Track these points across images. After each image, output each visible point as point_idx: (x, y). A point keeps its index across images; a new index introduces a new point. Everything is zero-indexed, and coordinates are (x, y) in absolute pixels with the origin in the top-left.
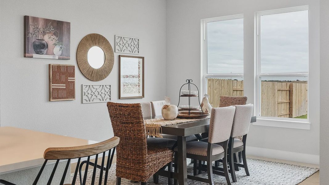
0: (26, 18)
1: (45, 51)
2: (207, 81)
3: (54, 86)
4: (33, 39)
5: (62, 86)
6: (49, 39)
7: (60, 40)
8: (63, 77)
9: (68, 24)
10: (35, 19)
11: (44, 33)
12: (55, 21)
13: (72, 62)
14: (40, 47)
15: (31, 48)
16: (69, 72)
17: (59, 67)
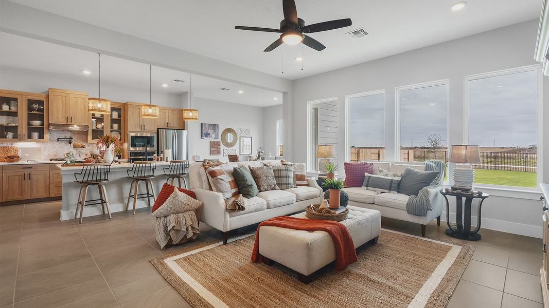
0: (202, 124)
1: (209, 136)
2: (279, 147)
3: (212, 149)
4: (204, 132)
5: (216, 149)
6: (210, 131)
7: (215, 132)
8: (216, 146)
9: (218, 125)
10: (205, 124)
11: (208, 129)
12: (212, 124)
13: (219, 140)
14: (207, 135)
15: (204, 135)
16: (218, 144)
17: (214, 142)
